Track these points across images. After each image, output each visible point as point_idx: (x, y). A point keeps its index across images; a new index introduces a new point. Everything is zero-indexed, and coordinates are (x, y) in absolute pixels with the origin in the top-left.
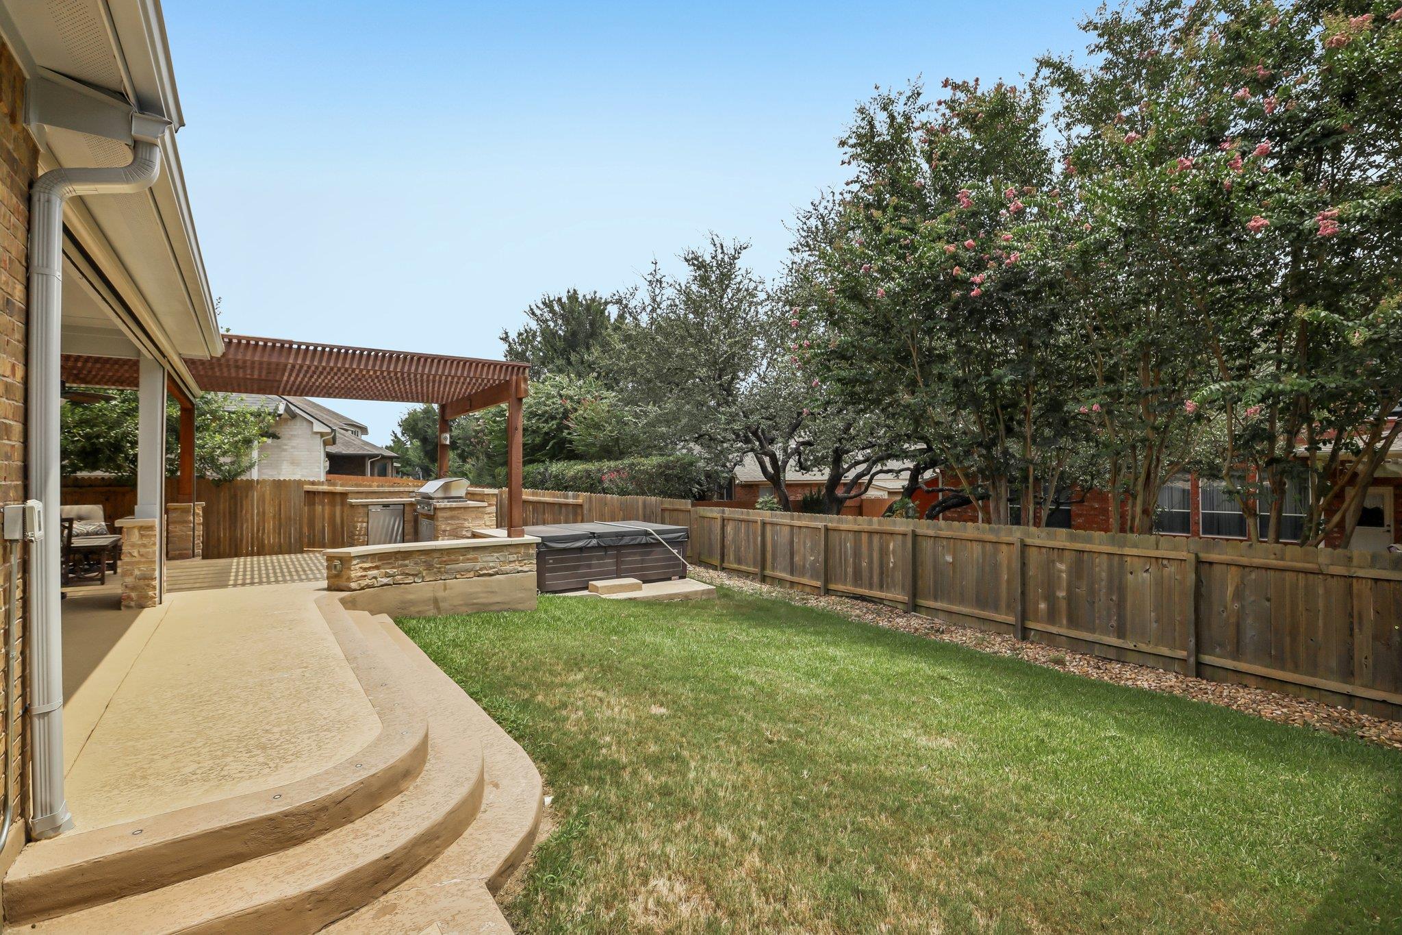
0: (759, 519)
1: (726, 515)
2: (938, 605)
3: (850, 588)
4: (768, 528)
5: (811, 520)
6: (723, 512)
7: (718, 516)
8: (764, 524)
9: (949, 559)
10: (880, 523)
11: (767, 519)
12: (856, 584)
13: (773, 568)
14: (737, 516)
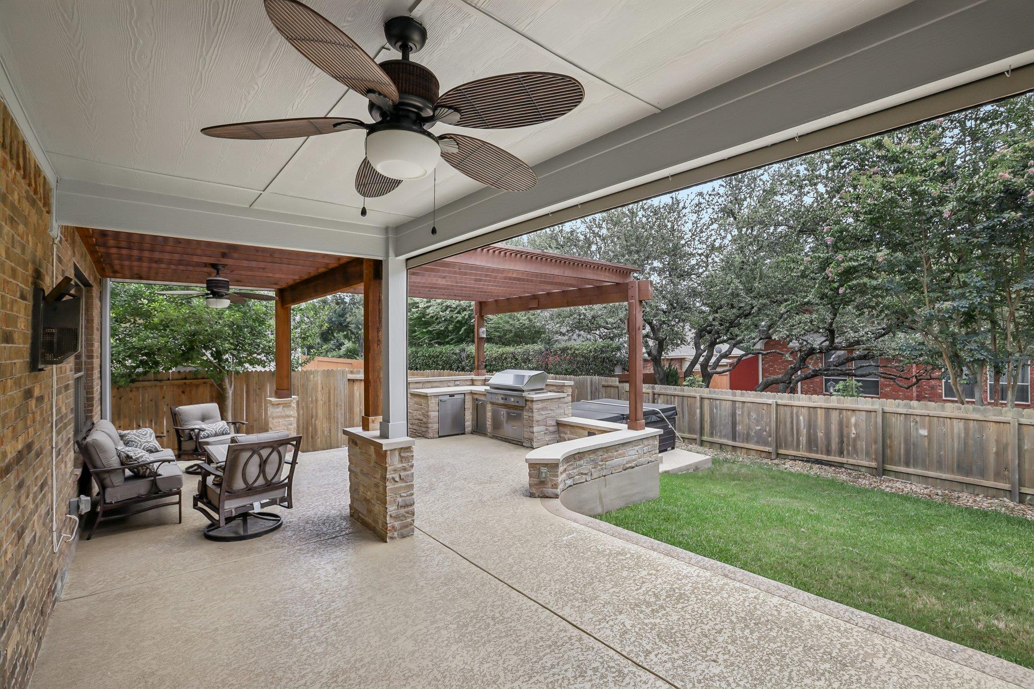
0: (698, 395)
1: (656, 391)
2: (911, 470)
3: (803, 454)
4: (706, 402)
5: (756, 396)
6: (653, 388)
7: (650, 391)
8: (702, 399)
9: (924, 432)
10: (839, 401)
11: (705, 395)
12: (810, 450)
13: (712, 435)
14: (669, 392)
